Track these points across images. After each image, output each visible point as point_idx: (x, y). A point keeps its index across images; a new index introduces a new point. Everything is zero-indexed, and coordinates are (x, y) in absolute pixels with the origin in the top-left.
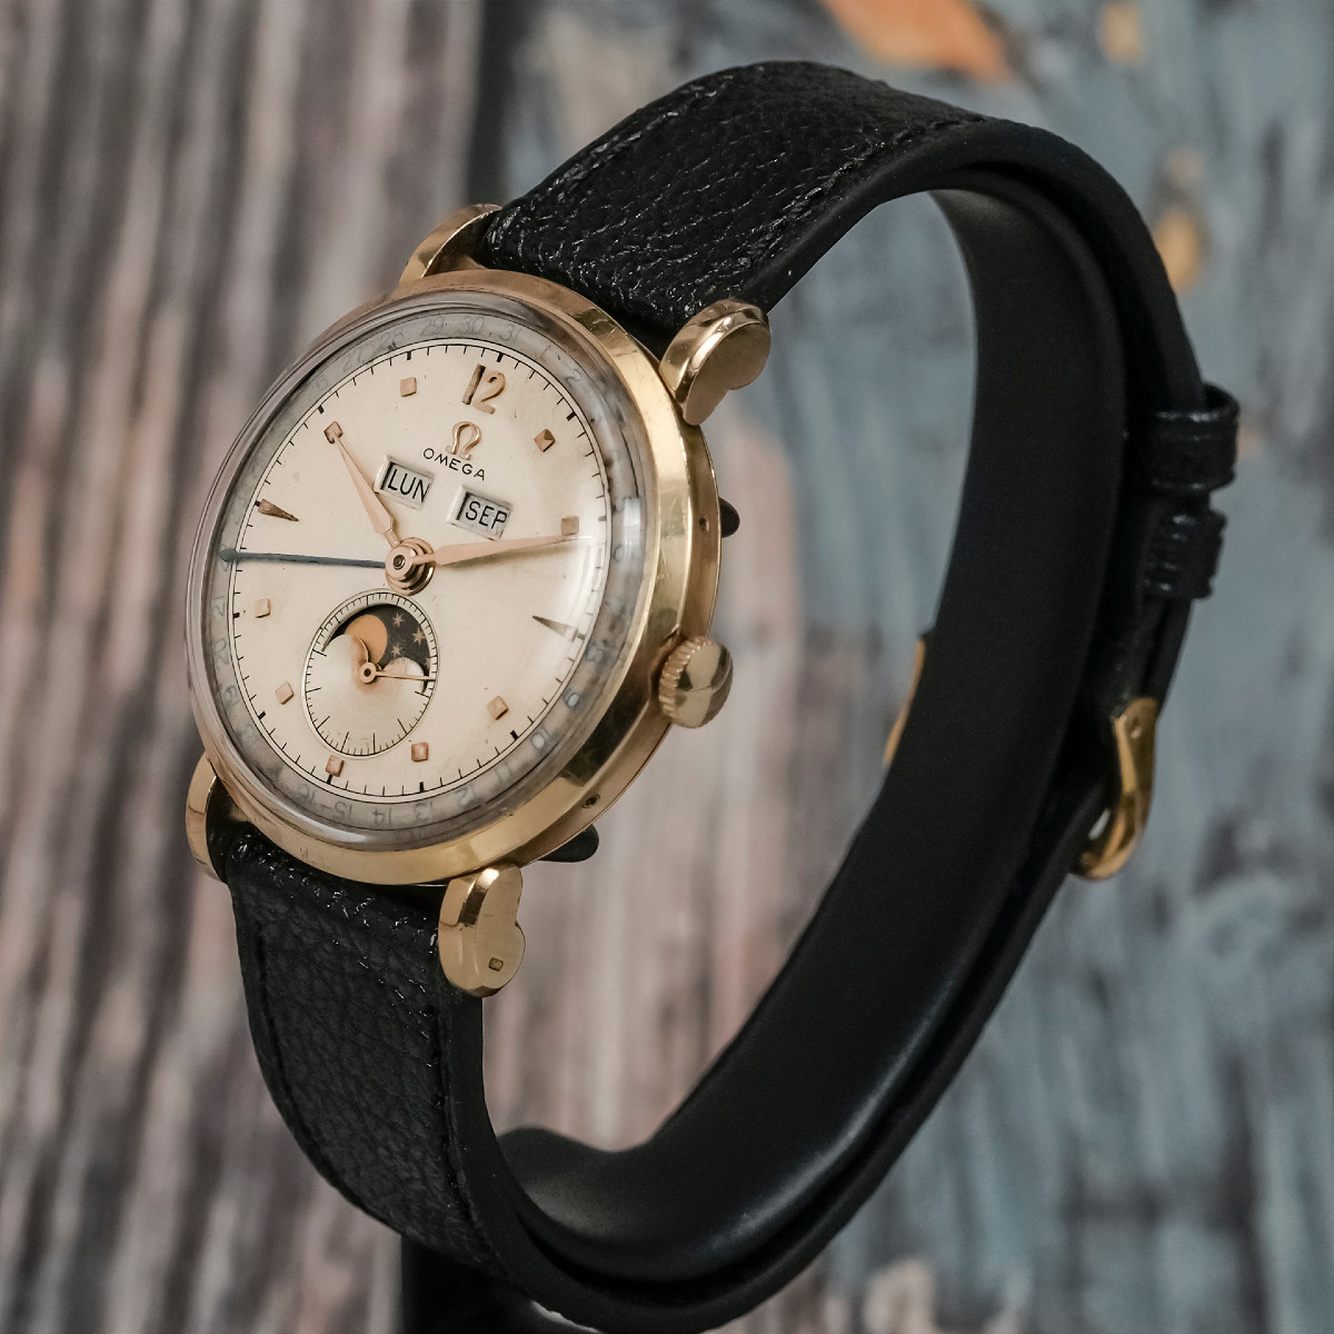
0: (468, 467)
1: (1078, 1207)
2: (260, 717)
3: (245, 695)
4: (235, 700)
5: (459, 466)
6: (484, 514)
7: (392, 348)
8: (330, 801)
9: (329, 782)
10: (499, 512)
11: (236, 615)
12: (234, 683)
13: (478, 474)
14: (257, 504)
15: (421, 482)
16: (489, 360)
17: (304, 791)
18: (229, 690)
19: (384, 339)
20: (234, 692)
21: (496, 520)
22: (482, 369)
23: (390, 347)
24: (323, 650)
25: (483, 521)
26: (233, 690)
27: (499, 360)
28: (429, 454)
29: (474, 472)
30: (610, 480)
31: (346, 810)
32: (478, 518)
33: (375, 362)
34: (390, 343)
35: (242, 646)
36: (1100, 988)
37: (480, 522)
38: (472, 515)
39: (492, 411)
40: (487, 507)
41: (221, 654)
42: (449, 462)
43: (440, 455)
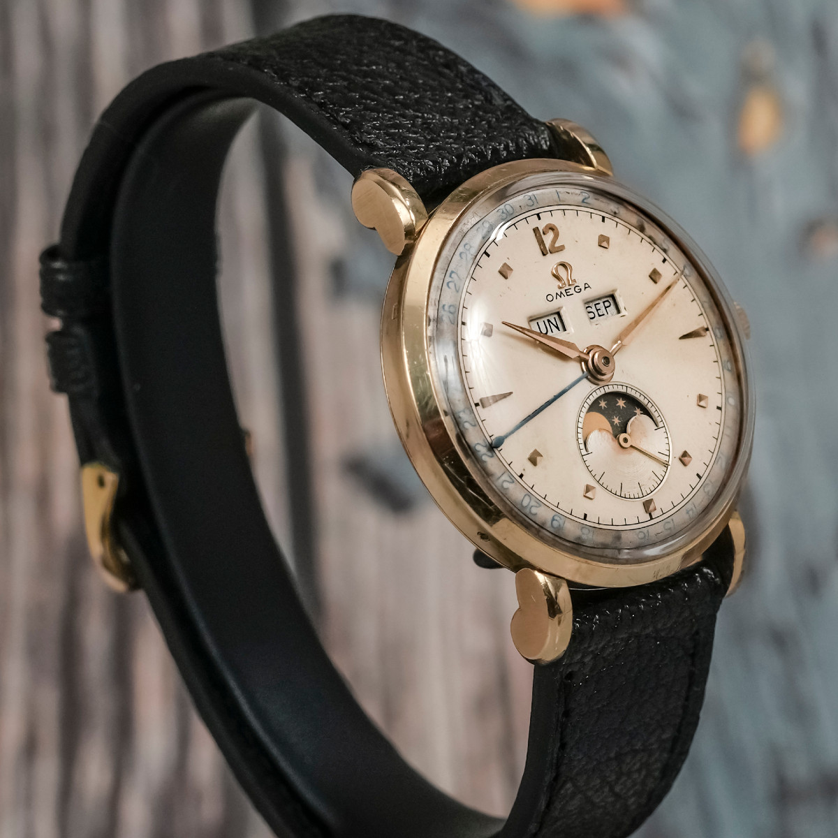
0: (577, 288)
2: (585, 518)
3: (566, 514)
4: (561, 522)
5: (572, 291)
6: (597, 310)
8: (659, 528)
9: (652, 519)
10: (604, 302)
11: (521, 476)
12: (554, 513)
13: (585, 288)
14: (477, 405)
16: (534, 222)
17: (641, 535)
18: (553, 519)
20: (558, 519)
21: (606, 308)
22: (536, 230)
24: (586, 450)
25: (600, 314)
26: (556, 518)
27: (539, 219)
28: (550, 298)
29: (583, 289)
30: (650, 237)
31: (671, 525)
32: (597, 315)
33: (471, 273)
35: (540, 490)
37: (600, 316)
38: (592, 315)
39: (562, 248)
40: (595, 305)
41: (531, 504)
42: (565, 294)
43: (557, 294)
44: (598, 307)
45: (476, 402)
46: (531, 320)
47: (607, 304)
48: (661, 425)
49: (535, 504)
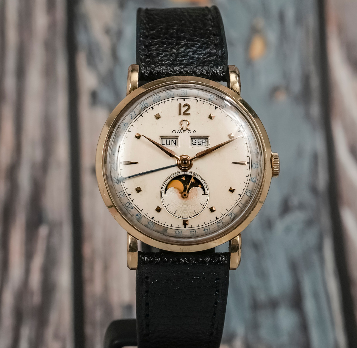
1: (255, 306)
2: (153, 219)
3: (144, 215)
4: (140, 217)
5: (186, 132)
6: (198, 142)
7: (145, 108)
8: (188, 232)
9: (185, 228)
10: (203, 140)
11: (129, 195)
12: (138, 213)
13: (193, 132)
15: (172, 140)
16: (181, 101)
17: (178, 233)
18: (137, 215)
19: (141, 106)
21: (203, 142)
22: (180, 104)
23: (144, 108)
24: (165, 194)
26: (138, 215)
27: (184, 101)
28: (174, 132)
29: (192, 132)
31: (194, 233)
32: (197, 144)
33: (142, 113)
34: (144, 107)
35: (136, 202)
36: (256, 246)
37: (198, 145)
38: (194, 143)
39: (189, 114)
40: (198, 140)
41: (129, 207)
42: (182, 132)
43: (178, 131)
44: (199, 141)
45: (121, 162)
46: (162, 138)
47: (204, 141)
48: (206, 193)
49: (131, 207)
